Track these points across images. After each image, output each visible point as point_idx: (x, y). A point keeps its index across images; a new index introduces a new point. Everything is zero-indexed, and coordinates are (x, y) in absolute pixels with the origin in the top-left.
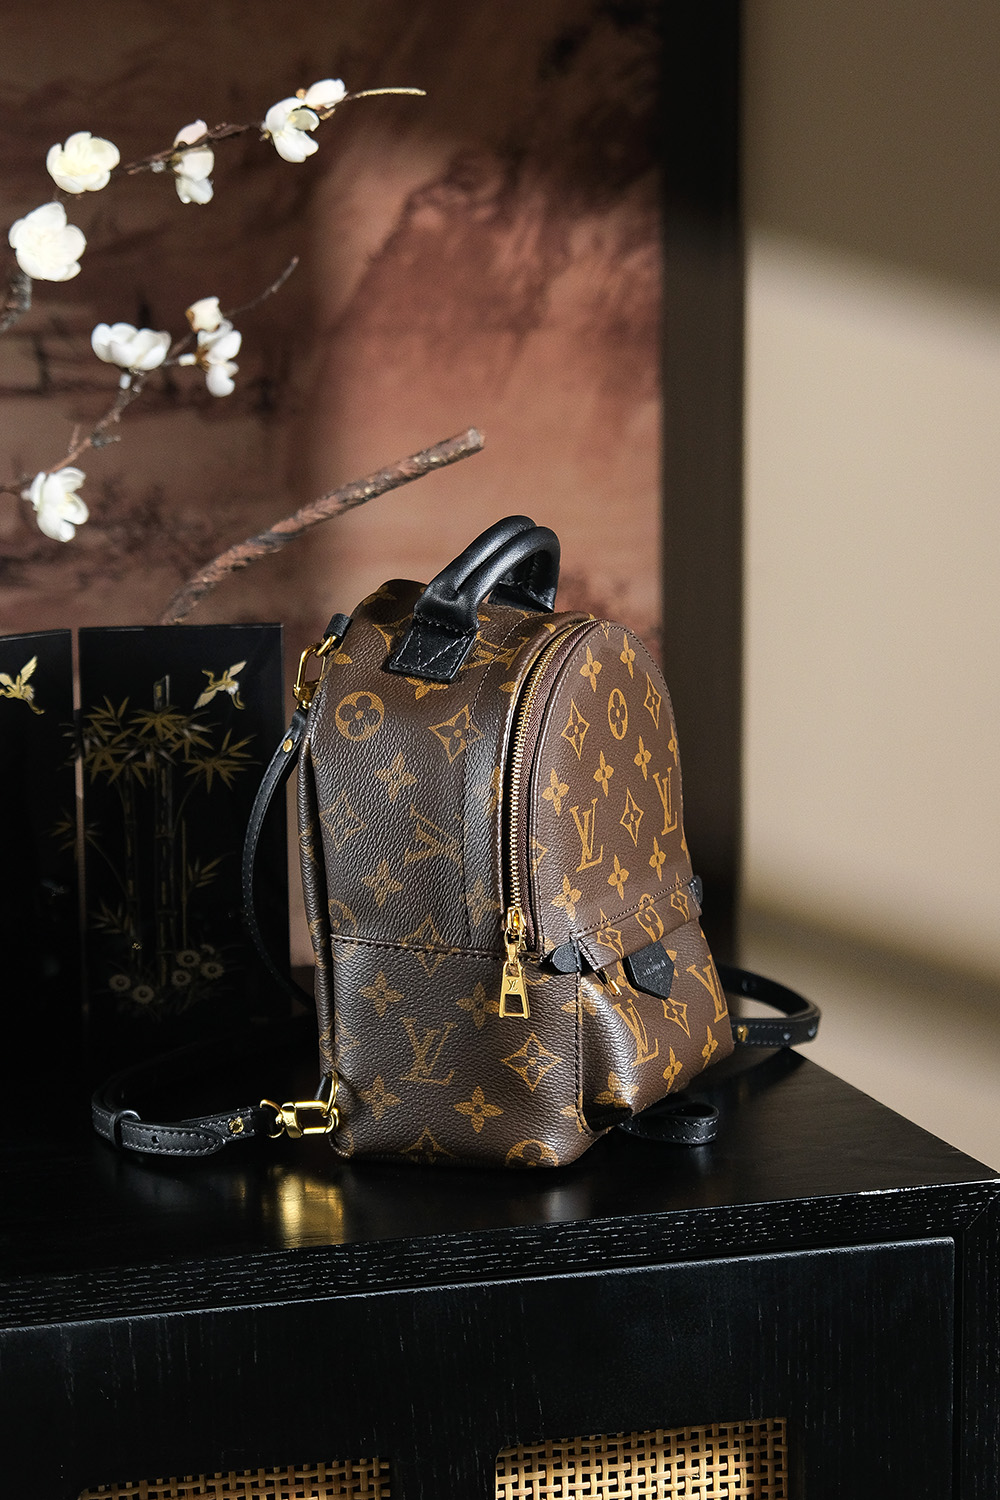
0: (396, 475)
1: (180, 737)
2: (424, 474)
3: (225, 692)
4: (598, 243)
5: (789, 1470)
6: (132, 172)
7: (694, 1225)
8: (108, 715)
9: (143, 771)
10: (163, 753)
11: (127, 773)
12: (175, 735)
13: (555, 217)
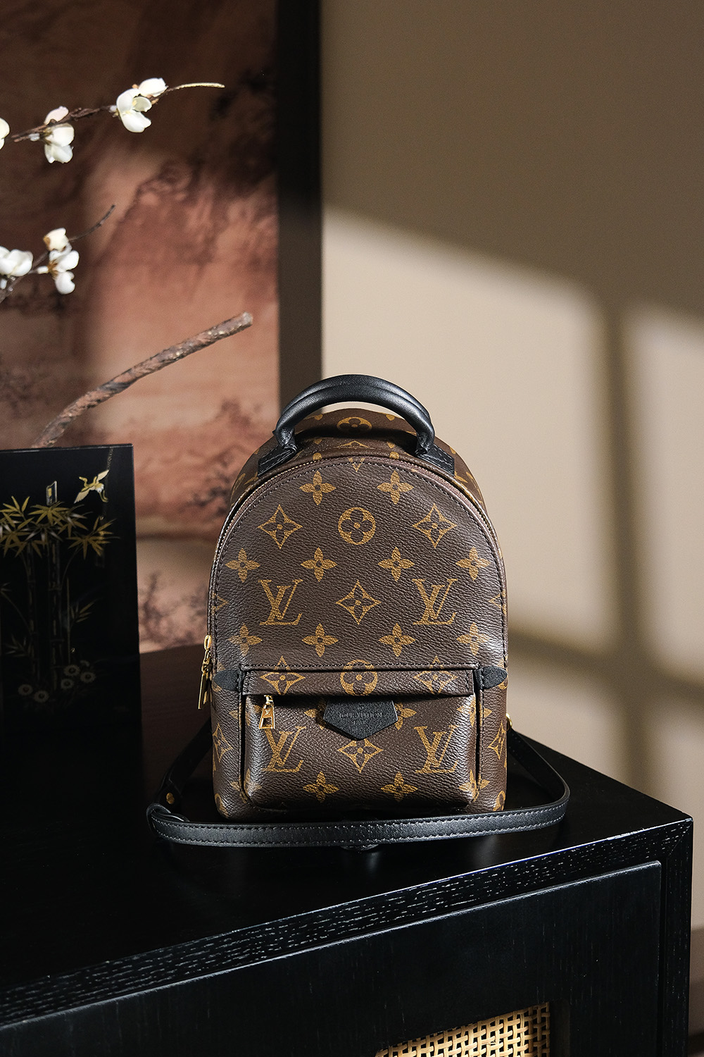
0: (197, 343)
1: (64, 522)
2: (213, 343)
3: (95, 491)
4: (243, 214)
5: (551, 1029)
6: (17, 141)
7: (504, 875)
8: (15, 510)
9: (40, 546)
10: (53, 534)
11: (29, 548)
12: (61, 521)
13: (220, 199)
